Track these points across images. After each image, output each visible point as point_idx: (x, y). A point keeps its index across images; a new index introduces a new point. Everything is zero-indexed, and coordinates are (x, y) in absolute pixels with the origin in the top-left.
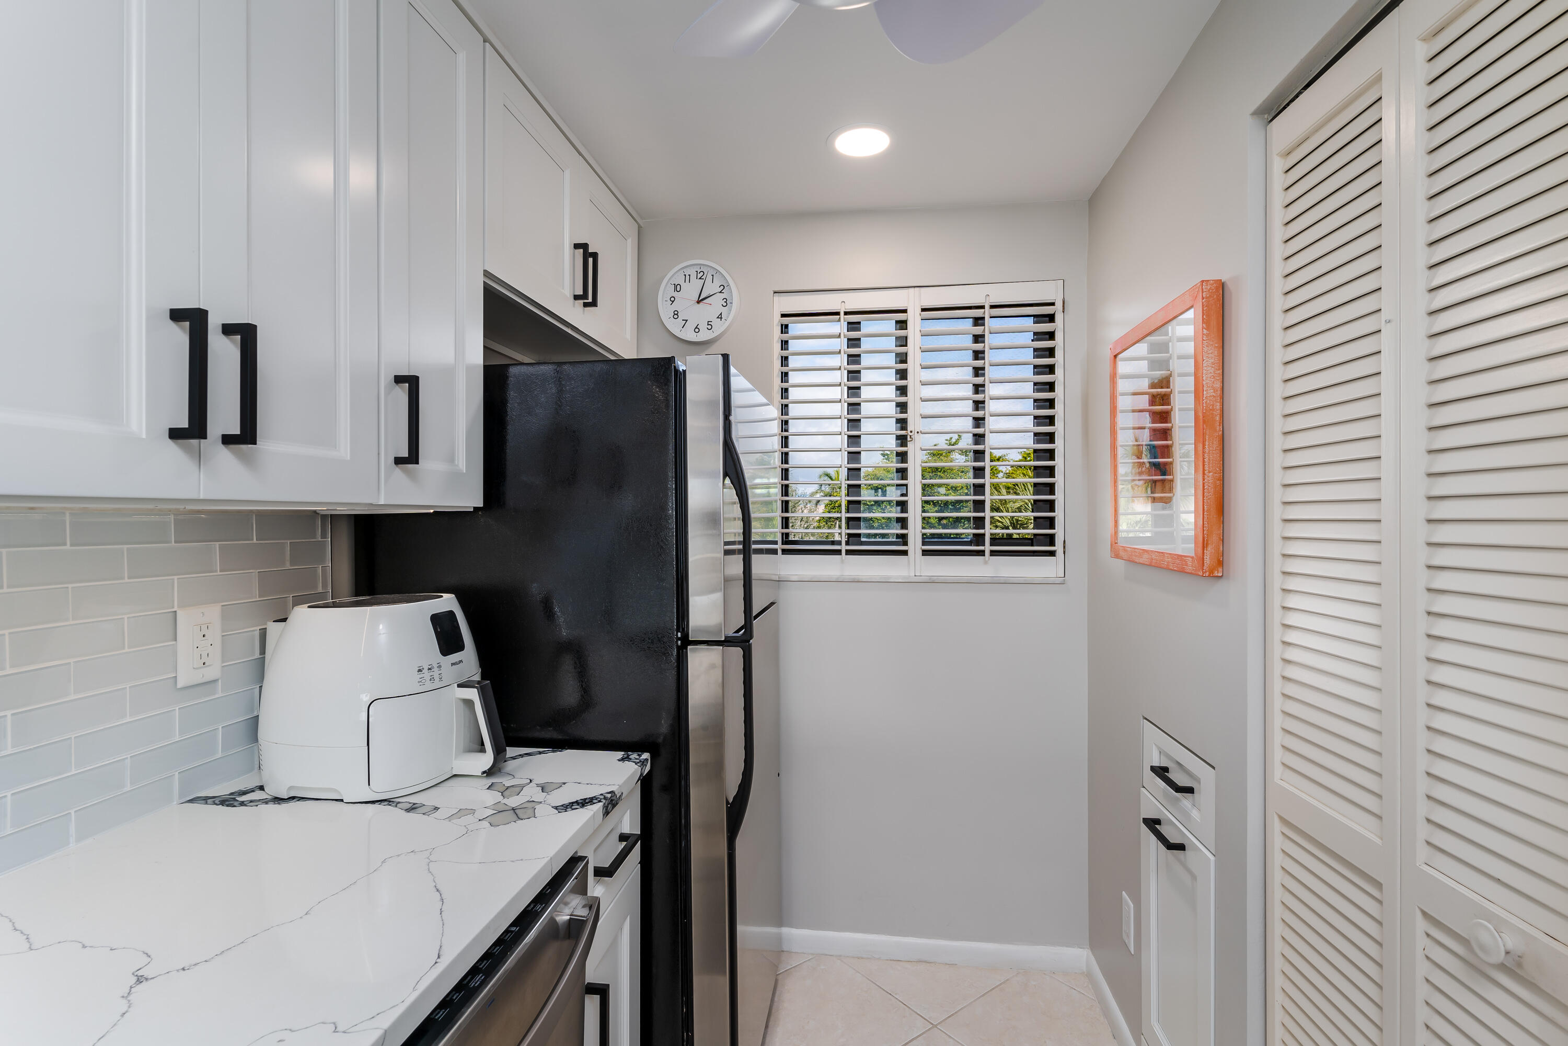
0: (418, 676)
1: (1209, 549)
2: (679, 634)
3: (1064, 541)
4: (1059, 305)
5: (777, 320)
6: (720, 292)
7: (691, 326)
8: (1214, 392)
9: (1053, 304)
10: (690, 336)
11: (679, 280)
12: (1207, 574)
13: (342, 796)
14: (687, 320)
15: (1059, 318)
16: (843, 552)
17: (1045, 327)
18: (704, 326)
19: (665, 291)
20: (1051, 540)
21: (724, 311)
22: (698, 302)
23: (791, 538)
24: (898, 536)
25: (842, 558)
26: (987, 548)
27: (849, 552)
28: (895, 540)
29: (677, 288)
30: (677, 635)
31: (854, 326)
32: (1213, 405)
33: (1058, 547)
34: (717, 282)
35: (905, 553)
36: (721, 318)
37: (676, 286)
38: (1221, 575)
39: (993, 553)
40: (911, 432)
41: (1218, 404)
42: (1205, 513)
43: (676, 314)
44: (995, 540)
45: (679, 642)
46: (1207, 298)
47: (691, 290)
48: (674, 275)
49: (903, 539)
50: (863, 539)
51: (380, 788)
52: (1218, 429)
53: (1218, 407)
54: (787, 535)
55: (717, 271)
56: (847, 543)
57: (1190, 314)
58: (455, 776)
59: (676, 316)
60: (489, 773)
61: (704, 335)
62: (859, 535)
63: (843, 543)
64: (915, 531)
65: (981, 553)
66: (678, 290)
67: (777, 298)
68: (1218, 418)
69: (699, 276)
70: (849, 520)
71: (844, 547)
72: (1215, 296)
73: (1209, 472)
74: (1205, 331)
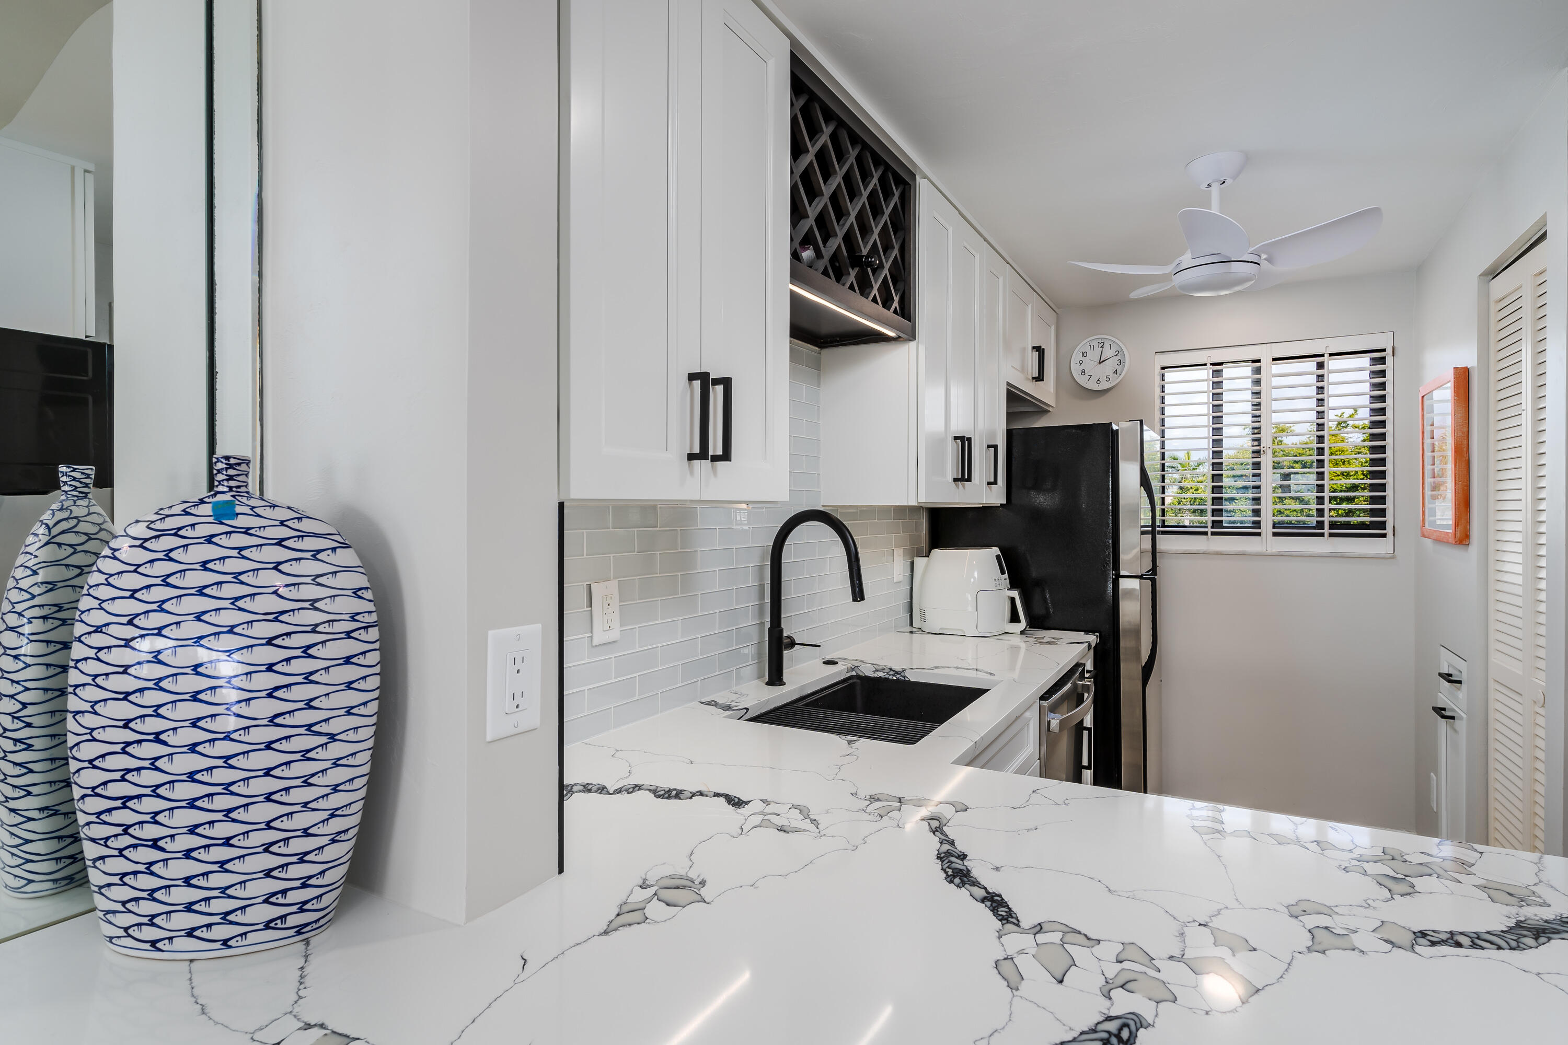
0: (995, 582)
1: (1459, 528)
2: (1114, 572)
3: (1394, 527)
4: (1389, 351)
5: (1158, 370)
6: (1116, 356)
7: (1094, 379)
8: (1463, 434)
9: (1384, 350)
10: (1092, 385)
11: (1087, 349)
12: (1458, 543)
13: (965, 633)
14: (1091, 376)
15: (1389, 360)
16: (1209, 533)
17: (1380, 367)
18: (1103, 379)
19: (1076, 357)
20: (1383, 525)
21: (1119, 368)
22: (1100, 363)
23: (1166, 524)
24: (1254, 522)
25: (1208, 538)
26: (1326, 531)
27: (1213, 534)
28: (1251, 525)
29: (1084, 354)
30: (1113, 573)
31: (1217, 373)
32: (1461, 442)
33: (1389, 530)
34: (1114, 348)
35: (1259, 534)
36: (1116, 373)
37: (1083, 354)
38: (1468, 543)
39: (1331, 535)
40: (1264, 447)
41: (1465, 441)
42: (1456, 506)
43: (1083, 372)
44: (1333, 525)
45: (1114, 577)
46: (1457, 378)
47: (1094, 355)
48: (1083, 346)
49: (1257, 524)
50: (1224, 525)
51: (981, 631)
52: (1465, 455)
53: (1465, 443)
54: (1164, 521)
55: (1114, 342)
56: (1212, 527)
57: (1449, 385)
58: (1006, 633)
59: (1083, 373)
60: (1022, 633)
61: (1104, 386)
62: (1221, 522)
63: (1209, 527)
64: (1267, 521)
65: (1322, 535)
66: (1085, 355)
67: (1158, 356)
68: (1465, 449)
69: (1101, 345)
70: (1213, 510)
71: (1209, 530)
72: (1463, 377)
73: (1459, 482)
74: (1456, 398)
